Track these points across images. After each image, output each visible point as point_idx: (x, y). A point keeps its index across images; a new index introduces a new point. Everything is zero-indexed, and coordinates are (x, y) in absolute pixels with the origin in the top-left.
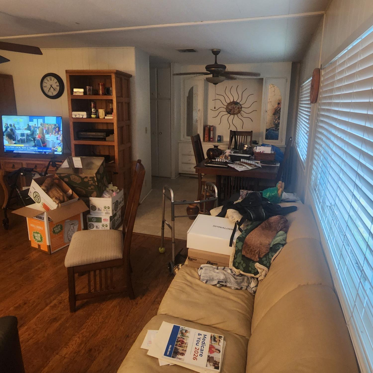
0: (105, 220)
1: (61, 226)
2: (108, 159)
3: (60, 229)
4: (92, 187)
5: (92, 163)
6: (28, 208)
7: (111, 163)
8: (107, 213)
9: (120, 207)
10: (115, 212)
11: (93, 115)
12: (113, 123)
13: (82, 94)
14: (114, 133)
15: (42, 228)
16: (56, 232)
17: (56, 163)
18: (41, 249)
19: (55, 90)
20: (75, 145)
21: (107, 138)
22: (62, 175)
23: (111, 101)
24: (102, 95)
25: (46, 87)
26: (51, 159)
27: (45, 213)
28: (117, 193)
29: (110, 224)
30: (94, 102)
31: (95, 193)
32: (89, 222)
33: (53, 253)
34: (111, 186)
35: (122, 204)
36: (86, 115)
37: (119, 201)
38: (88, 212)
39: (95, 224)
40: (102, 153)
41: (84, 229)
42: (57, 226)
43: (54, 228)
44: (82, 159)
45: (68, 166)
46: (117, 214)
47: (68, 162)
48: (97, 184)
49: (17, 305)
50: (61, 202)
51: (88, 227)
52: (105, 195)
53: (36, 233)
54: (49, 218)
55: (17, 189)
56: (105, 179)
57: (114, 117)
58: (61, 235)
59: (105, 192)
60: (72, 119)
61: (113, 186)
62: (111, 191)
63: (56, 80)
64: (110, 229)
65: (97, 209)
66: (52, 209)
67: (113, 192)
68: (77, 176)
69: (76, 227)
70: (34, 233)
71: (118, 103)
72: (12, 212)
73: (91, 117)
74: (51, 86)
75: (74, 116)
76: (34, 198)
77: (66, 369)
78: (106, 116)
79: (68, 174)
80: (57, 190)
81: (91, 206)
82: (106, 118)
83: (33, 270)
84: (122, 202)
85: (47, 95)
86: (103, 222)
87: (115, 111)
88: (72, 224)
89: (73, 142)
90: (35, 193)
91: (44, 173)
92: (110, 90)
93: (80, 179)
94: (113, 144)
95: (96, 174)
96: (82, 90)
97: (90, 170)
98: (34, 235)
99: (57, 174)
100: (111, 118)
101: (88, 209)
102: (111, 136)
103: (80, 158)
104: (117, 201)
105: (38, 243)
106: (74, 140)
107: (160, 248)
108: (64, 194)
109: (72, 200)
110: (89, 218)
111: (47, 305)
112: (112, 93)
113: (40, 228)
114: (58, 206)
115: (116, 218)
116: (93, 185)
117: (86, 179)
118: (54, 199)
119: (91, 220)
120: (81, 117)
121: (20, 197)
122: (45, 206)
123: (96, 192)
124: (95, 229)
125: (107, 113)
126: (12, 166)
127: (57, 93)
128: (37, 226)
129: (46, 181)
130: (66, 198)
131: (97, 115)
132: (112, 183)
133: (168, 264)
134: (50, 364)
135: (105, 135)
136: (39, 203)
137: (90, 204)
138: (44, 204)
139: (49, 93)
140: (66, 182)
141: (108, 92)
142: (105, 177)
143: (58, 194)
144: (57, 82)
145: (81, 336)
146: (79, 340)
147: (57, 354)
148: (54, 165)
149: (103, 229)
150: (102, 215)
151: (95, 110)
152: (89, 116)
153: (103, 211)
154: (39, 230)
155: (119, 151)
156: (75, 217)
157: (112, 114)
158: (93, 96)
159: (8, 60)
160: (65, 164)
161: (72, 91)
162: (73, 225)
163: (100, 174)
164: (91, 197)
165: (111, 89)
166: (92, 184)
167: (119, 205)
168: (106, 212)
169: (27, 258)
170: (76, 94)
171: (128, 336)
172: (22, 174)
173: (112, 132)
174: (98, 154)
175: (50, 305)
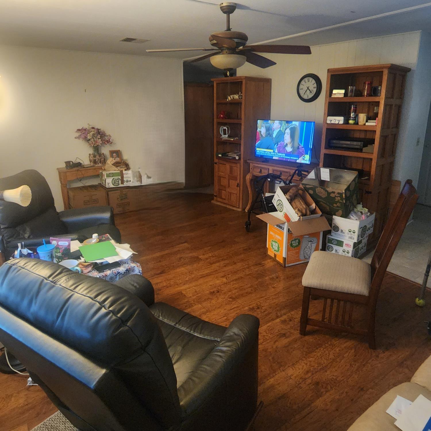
0: (347, 245)
1: (299, 241)
2: (362, 174)
3: (297, 244)
4: (338, 204)
5: (341, 177)
6: (270, 215)
7: (365, 179)
8: (351, 238)
9: (368, 235)
10: (360, 239)
11: (352, 120)
12: (375, 131)
13: (342, 96)
14: (374, 144)
15: (281, 238)
16: (293, 245)
17: (302, 172)
18: (277, 259)
19: (311, 92)
20: (325, 154)
21: (365, 149)
22: (307, 186)
23: (378, 104)
24: (366, 96)
25: (302, 89)
26: (297, 168)
27: (286, 223)
28: (368, 217)
29: (352, 251)
30: (355, 105)
31: (340, 212)
32: (328, 243)
33: (287, 267)
34: (360, 207)
35: (370, 231)
36: (343, 121)
37: (368, 226)
38: (329, 232)
39: (335, 247)
40: (354, 166)
41: (322, 250)
42: (295, 240)
43: (292, 241)
44: (331, 171)
45: (314, 178)
46: (363, 241)
47: (315, 173)
48: (344, 202)
49: (251, 307)
50: (303, 215)
51: (326, 249)
52: (351, 216)
53: (274, 242)
54: (289, 229)
55: (262, 194)
56: (354, 197)
57: (378, 124)
58: (298, 251)
59: (352, 212)
60: (326, 125)
61: (363, 207)
62: (359, 213)
63: (314, 81)
64: (352, 256)
65: (340, 230)
66: (293, 221)
67: (362, 214)
68: (324, 190)
69: (314, 246)
70: (272, 241)
71: (386, 105)
72: (256, 216)
73: (348, 123)
74: (308, 88)
75: (328, 122)
76: (277, 206)
77: (291, 390)
78: (367, 121)
79: (314, 186)
80: (300, 202)
81: (333, 225)
82: (367, 124)
83: (267, 278)
84: (371, 229)
85: (302, 98)
86: (345, 247)
87: (380, 116)
88: (310, 241)
89: (323, 151)
90: (279, 201)
91: (288, 181)
92: (378, 90)
93: (326, 193)
94: (371, 157)
95: (345, 190)
96: (343, 91)
97: (338, 185)
98: (272, 243)
99: (303, 184)
100: (374, 124)
101: (330, 228)
102: (369, 147)
103: (329, 170)
104: (366, 226)
105: (275, 252)
106: (325, 149)
107: (417, 299)
108: (307, 207)
109: (315, 215)
110: (328, 239)
111: (278, 317)
112: (380, 93)
113: (279, 237)
114: (300, 219)
115: (360, 246)
116: (340, 202)
117: (333, 194)
118: (297, 210)
119: (331, 241)
120: (337, 122)
121: (264, 203)
122: (286, 216)
123: (343, 211)
124: (334, 252)
125: (369, 119)
126: (260, 170)
127: (313, 95)
128: (276, 235)
129: (291, 191)
130: (308, 212)
131: (357, 120)
132: (361, 203)
133: (427, 323)
134: (276, 377)
135: (362, 145)
136: (281, 211)
137: (333, 223)
138: (286, 213)
139: (304, 96)
140: (310, 195)
141: (374, 92)
142: (355, 195)
143: (301, 206)
144: (315, 83)
145: (309, 364)
146: (306, 367)
147: (283, 371)
148: (300, 174)
149: (344, 255)
150: (344, 239)
151: (354, 115)
152: (346, 122)
153: (346, 234)
154: (278, 239)
155: (377, 166)
156: (315, 235)
157: (375, 119)
158: (355, 98)
159: (275, 63)
160: (312, 175)
161: (331, 93)
162: (311, 243)
163: (350, 191)
164: (335, 215)
165: (379, 88)
166: (338, 201)
167: (367, 232)
168: (350, 236)
169: (263, 265)
170: (335, 96)
171: (362, 389)
172: (269, 180)
173: (372, 142)
174: (349, 167)
175: (280, 319)
